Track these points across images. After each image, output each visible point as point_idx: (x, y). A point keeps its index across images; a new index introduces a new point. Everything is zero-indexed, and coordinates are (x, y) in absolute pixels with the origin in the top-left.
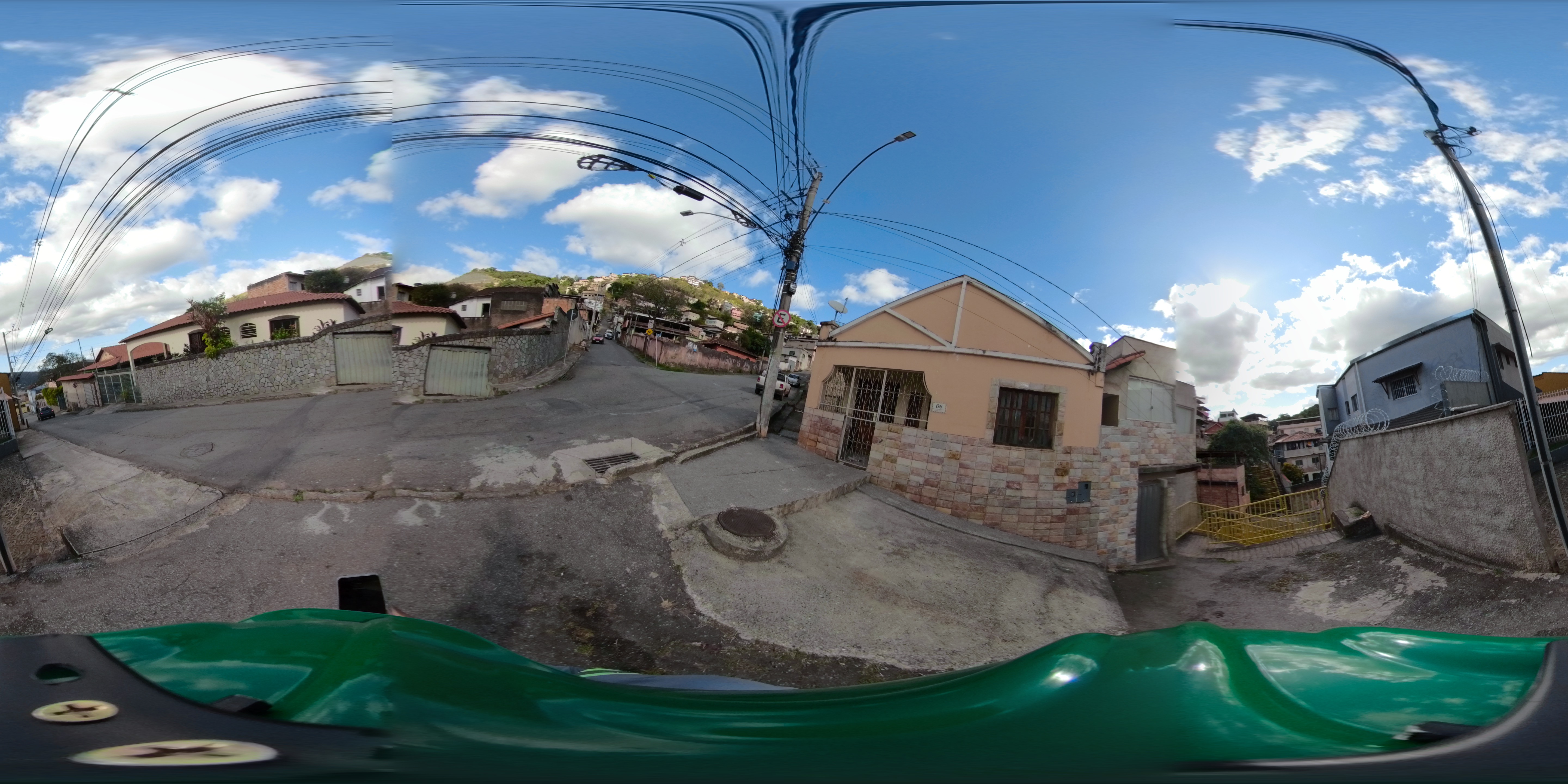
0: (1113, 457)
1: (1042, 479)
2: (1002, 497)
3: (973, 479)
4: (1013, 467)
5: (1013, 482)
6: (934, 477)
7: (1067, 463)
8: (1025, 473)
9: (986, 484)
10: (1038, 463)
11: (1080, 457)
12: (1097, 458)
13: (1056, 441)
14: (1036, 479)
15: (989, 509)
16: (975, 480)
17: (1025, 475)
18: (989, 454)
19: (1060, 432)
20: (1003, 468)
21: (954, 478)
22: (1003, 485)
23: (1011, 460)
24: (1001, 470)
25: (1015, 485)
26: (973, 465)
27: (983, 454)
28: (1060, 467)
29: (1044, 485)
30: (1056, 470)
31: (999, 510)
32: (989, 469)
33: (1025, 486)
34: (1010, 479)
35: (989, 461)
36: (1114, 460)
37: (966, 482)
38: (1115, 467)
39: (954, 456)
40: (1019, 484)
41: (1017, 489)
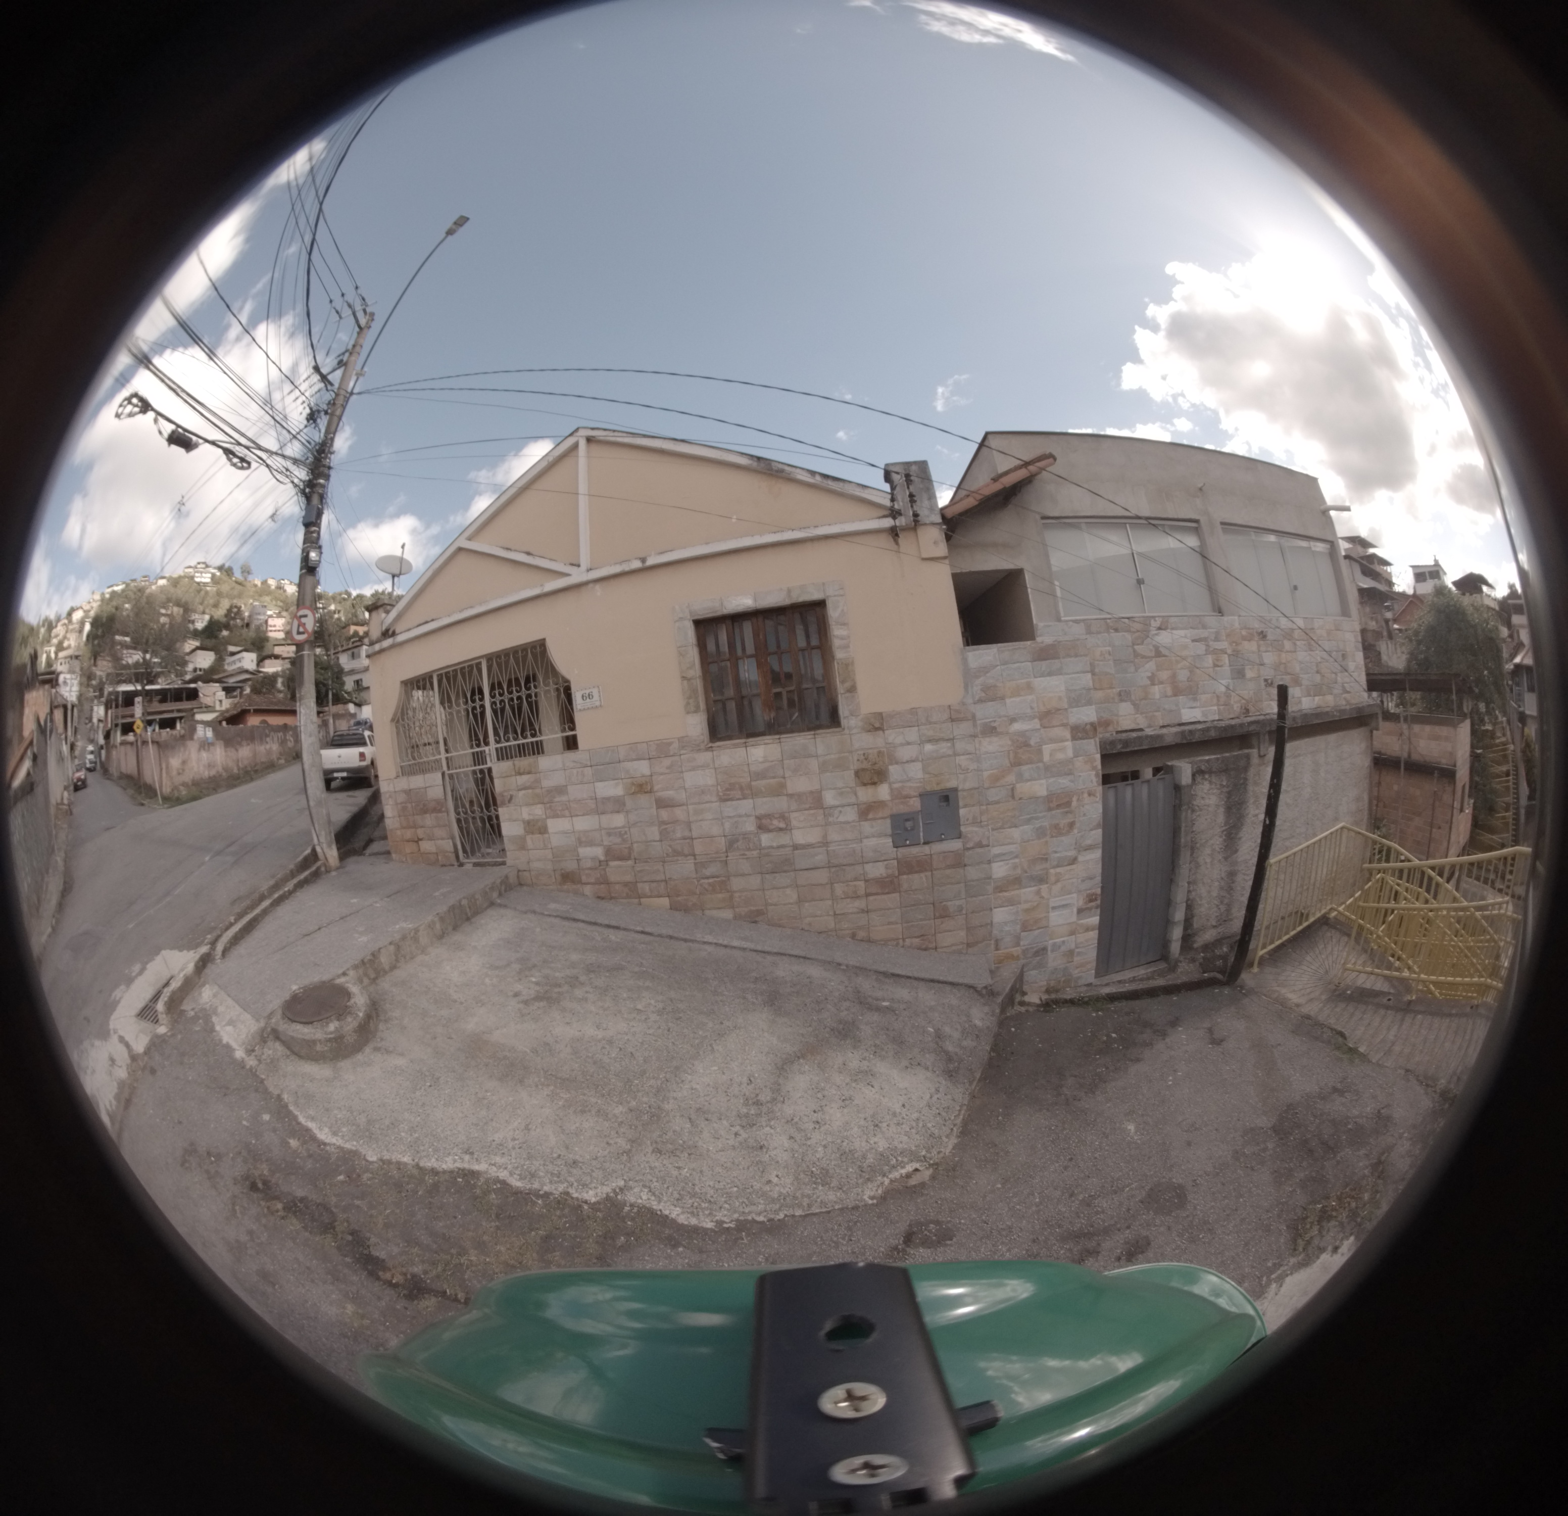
0: (1013, 720)
1: (829, 798)
2: (755, 853)
3: (689, 824)
4: (761, 784)
5: (770, 816)
6: (618, 840)
7: (880, 753)
8: (790, 792)
9: (716, 830)
10: (814, 764)
11: (912, 734)
12: (963, 728)
13: (843, 711)
14: (816, 801)
15: (736, 884)
16: (693, 826)
17: (791, 796)
18: (704, 767)
19: (848, 685)
20: (741, 789)
21: (654, 833)
22: (750, 826)
23: (753, 768)
24: (737, 793)
25: (776, 823)
26: (682, 796)
27: (694, 769)
28: (865, 765)
29: (836, 811)
30: (857, 774)
31: (755, 881)
32: (714, 799)
33: (796, 819)
34: (761, 811)
35: (710, 781)
36: (1017, 727)
37: (679, 835)
38: (1027, 745)
39: (642, 788)
40: (783, 817)
41: (781, 829)
